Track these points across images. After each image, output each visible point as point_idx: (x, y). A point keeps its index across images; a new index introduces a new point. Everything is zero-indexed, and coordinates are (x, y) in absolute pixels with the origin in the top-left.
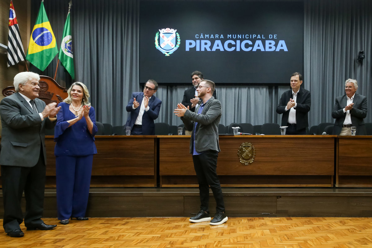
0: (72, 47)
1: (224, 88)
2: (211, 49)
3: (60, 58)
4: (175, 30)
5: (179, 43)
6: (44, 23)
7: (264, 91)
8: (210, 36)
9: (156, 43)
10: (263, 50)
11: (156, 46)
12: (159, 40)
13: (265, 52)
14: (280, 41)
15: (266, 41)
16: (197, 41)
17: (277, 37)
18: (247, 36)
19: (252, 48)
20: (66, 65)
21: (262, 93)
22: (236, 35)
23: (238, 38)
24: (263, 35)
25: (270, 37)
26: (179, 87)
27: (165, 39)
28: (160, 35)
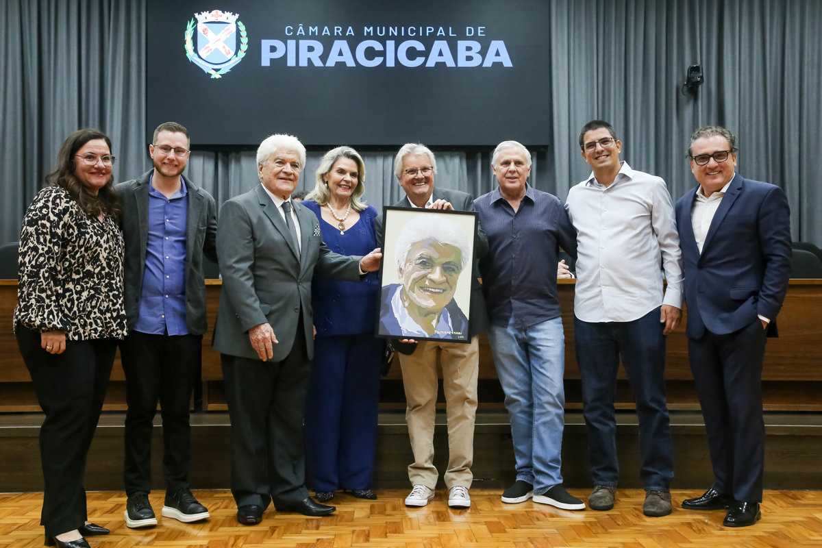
2: (324, 63)
4: (234, 14)
5: (244, 47)
7: (456, 164)
8: (320, 31)
9: (189, 46)
10: (450, 63)
11: (187, 55)
12: (195, 38)
13: (457, 70)
14: (493, 42)
15: (459, 42)
16: (288, 41)
17: (485, 31)
18: (412, 29)
19: (423, 59)
21: (451, 169)
22: (384, 28)
23: (390, 35)
24: (450, 28)
25: (469, 34)
26: (245, 156)
27: (211, 36)
28: (196, 26)
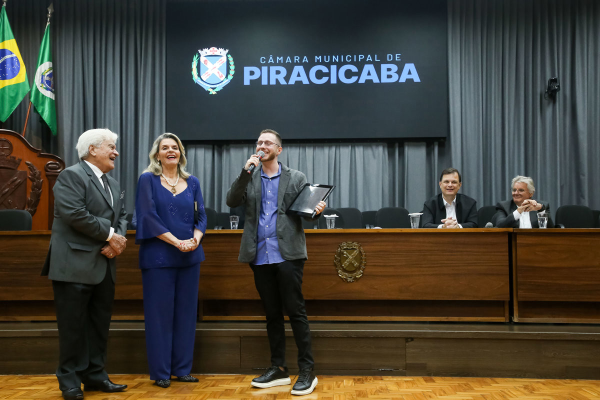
0: (53, 82)
1: (310, 146)
2: (287, 82)
3: (32, 99)
4: (225, 50)
5: (232, 72)
6: (6, 42)
7: (380, 152)
8: (285, 60)
9: (194, 72)
10: (376, 80)
11: (193, 78)
12: (198, 67)
13: (381, 85)
14: (406, 65)
15: (382, 65)
16: (263, 68)
17: (401, 57)
18: (349, 57)
19: (357, 78)
20: (43, 112)
21: (376, 155)
22: (329, 56)
23: (333, 61)
24: (376, 55)
25: (389, 59)
26: (233, 147)
27: (209, 65)
28: (200, 59)
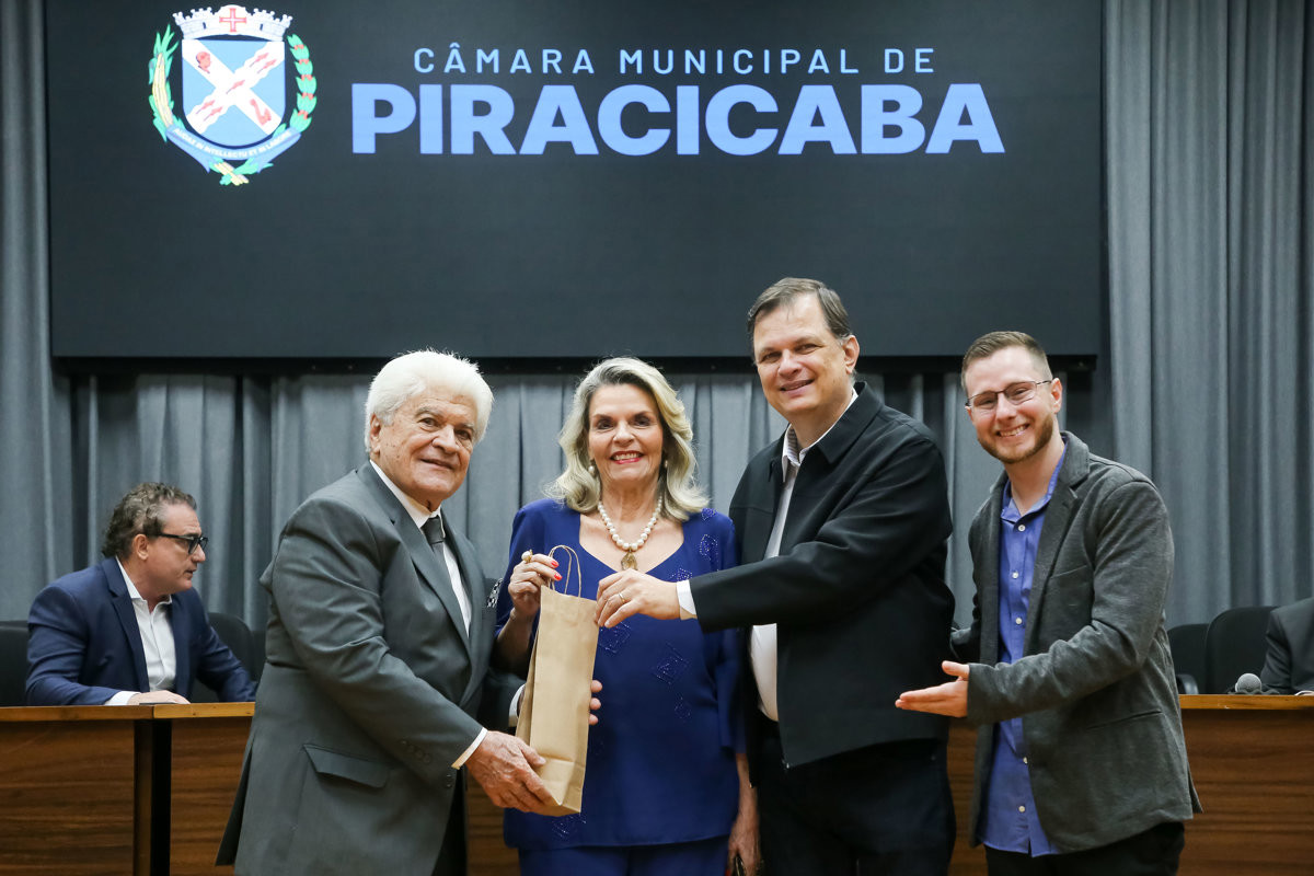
2: (517, 147)
4: (278, 16)
5: (307, 103)
8: (506, 61)
9: (160, 100)
10: (843, 145)
11: (156, 122)
12: (175, 79)
13: (860, 161)
14: (954, 89)
15: (865, 89)
16: (425, 89)
17: (933, 60)
18: (743, 57)
19: (771, 134)
22: (671, 53)
23: (688, 70)
24: (843, 52)
25: (891, 67)
26: (314, 385)
27: (218, 73)
28: (180, 48)
